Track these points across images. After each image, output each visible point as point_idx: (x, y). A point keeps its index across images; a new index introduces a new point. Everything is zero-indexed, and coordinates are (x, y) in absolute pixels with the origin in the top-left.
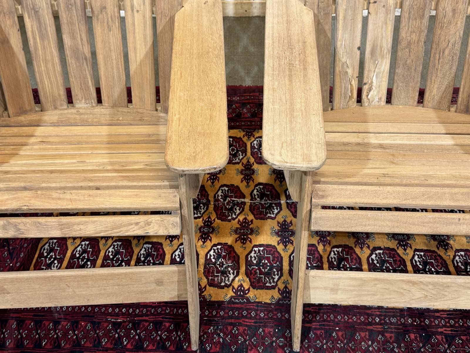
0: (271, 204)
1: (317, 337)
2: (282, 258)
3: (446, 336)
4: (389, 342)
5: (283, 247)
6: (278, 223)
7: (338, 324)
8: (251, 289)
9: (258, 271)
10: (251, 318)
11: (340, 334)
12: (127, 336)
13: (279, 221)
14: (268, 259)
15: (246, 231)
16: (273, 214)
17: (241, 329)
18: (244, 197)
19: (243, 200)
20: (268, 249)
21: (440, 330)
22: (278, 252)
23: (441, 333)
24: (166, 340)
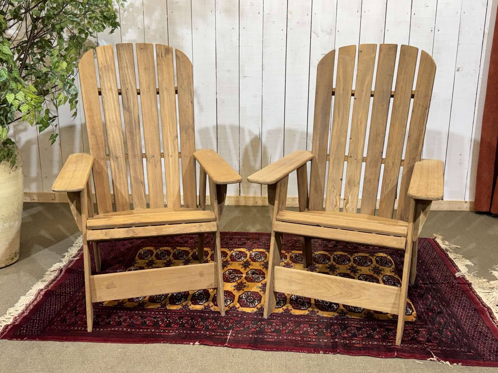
0: (259, 277)
1: (277, 325)
2: (261, 297)
3: (357, 328)
4: (321, 329)
5: (263, 293)
6: (262, 284)
7: (290, 321)
8: (240, 307)
9: (246, 301)
10: (238, 317)
11: (291, 324)
12: (162, 320)
13: (262, 283)
14: (253, 297)
15: (241, 286)
16: (259, 280)
17: (231, 321)
18: (242, 273)
19: (241, 275)
20: (253, 293)
21: (353, 325)
22: (260, 295)
23: (353, 326)
24: (185, 323)
